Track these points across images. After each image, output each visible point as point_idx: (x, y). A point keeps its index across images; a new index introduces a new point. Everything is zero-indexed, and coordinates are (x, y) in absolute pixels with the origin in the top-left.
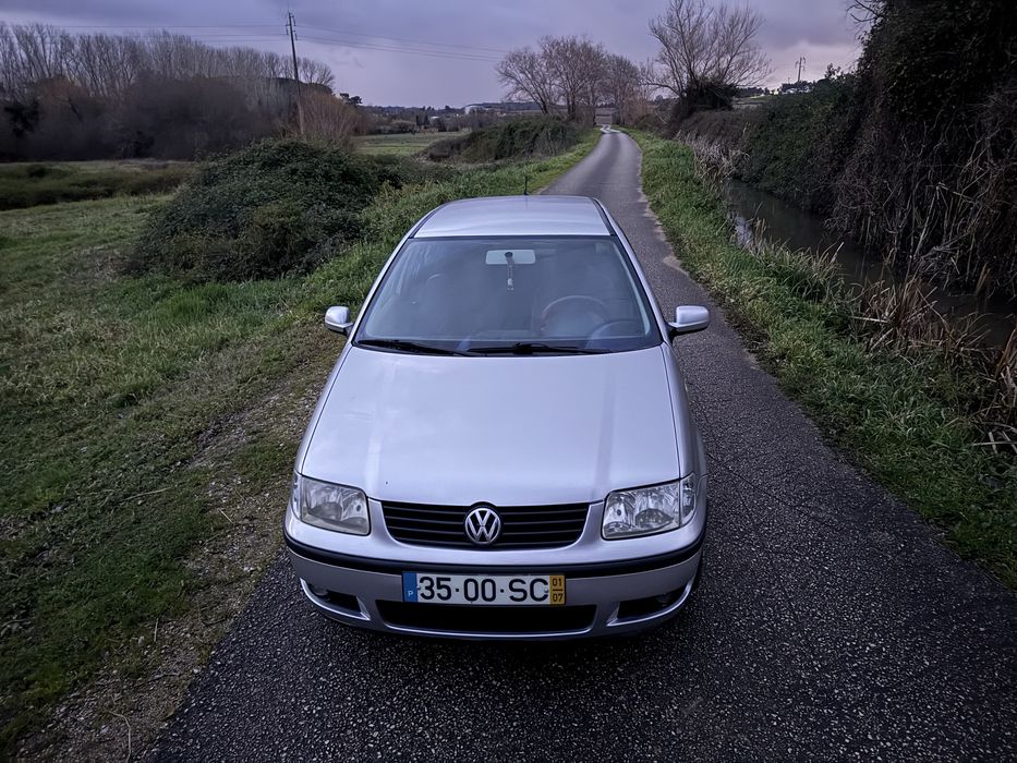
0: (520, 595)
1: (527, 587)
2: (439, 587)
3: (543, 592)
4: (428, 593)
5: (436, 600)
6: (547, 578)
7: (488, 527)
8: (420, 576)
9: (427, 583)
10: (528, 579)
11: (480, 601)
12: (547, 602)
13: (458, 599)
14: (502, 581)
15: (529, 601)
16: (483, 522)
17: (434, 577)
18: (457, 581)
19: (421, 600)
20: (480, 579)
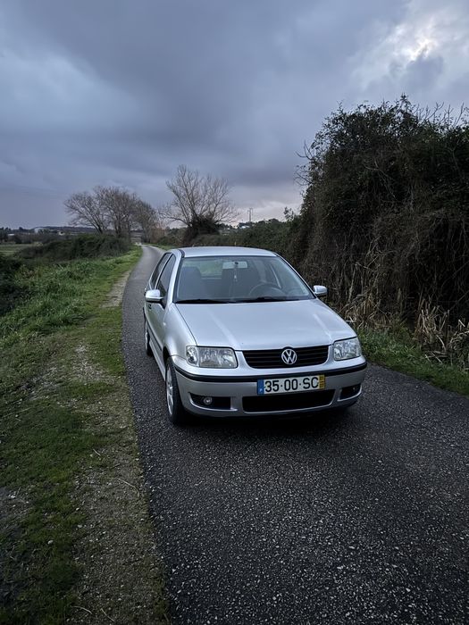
0: (307, 386)
1: (310, 382)
2: (274, 385)
3: (316, 383)
4: (269, 389)
5: (272, 392)
6: (318, 377)
7: (292, 356)
8: (265, 381)
9: (268, 384)
10: (311, 378)
11: (291, 390)
12: (318, 388)
13: (282, 390)
14: (300, 380)
15: (311, 388)
16: (289, 355)
17: (271, 381)
18: (281, 381)
19: (266, 393)
20: (291, 379)
